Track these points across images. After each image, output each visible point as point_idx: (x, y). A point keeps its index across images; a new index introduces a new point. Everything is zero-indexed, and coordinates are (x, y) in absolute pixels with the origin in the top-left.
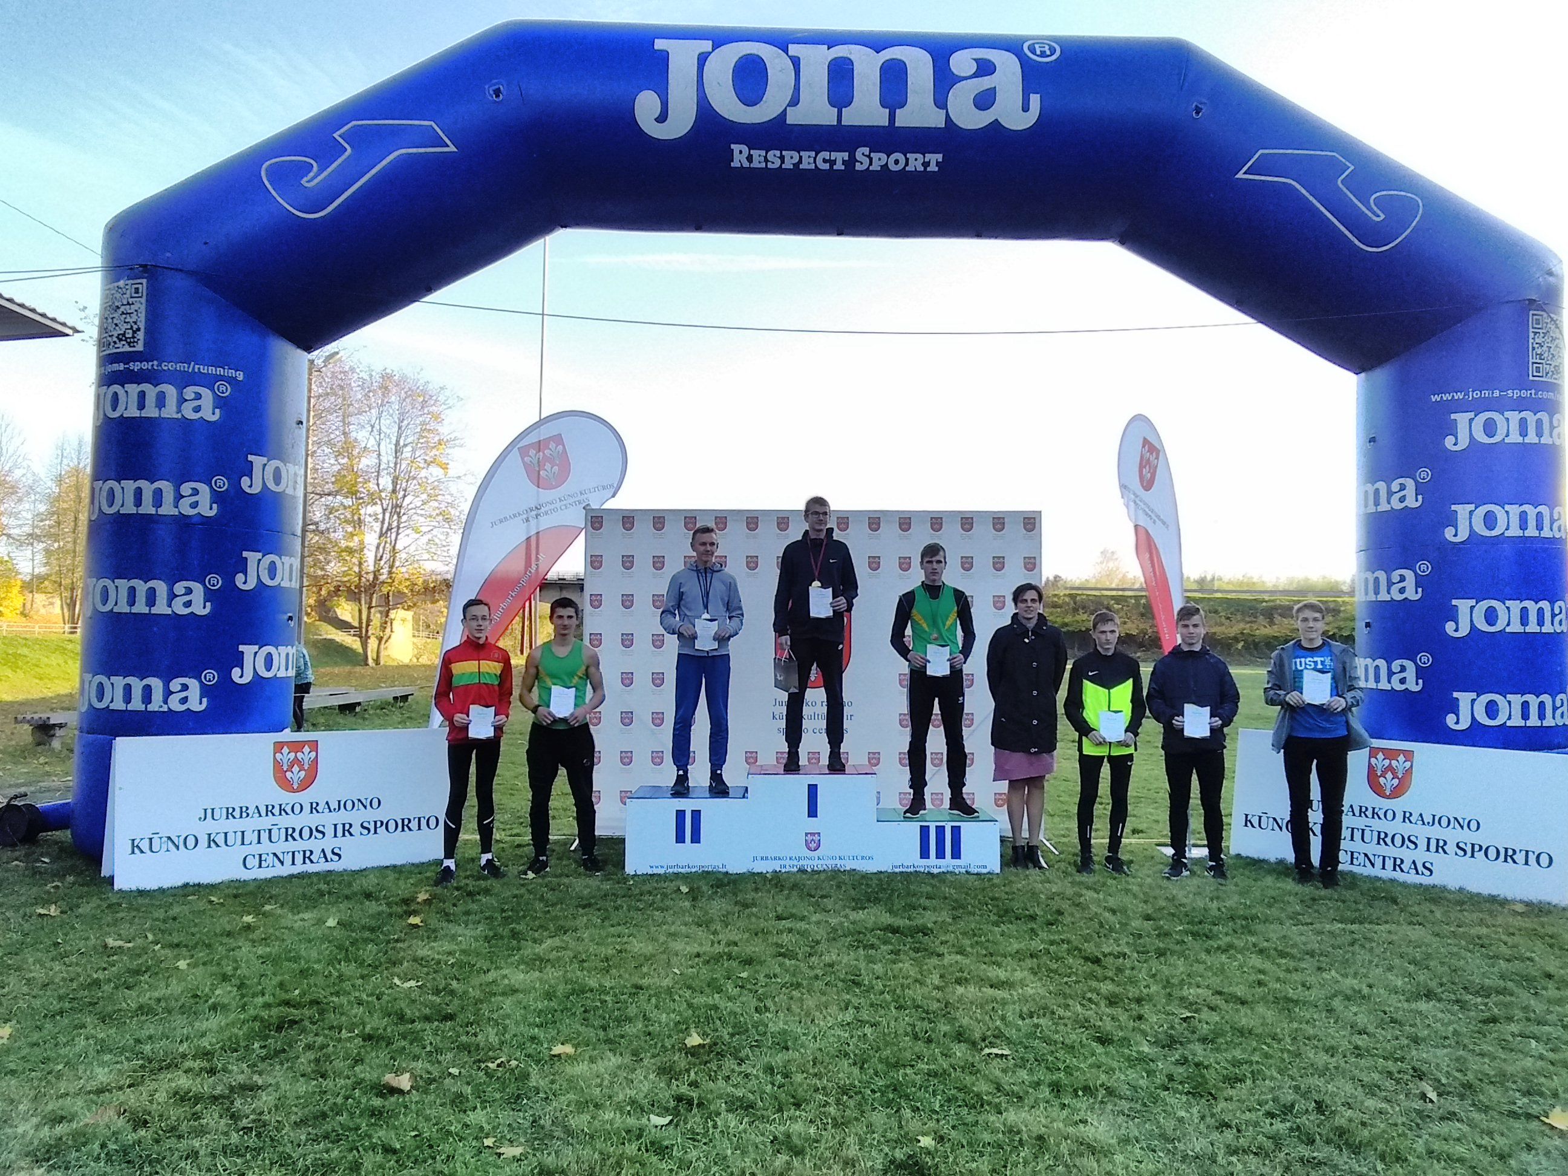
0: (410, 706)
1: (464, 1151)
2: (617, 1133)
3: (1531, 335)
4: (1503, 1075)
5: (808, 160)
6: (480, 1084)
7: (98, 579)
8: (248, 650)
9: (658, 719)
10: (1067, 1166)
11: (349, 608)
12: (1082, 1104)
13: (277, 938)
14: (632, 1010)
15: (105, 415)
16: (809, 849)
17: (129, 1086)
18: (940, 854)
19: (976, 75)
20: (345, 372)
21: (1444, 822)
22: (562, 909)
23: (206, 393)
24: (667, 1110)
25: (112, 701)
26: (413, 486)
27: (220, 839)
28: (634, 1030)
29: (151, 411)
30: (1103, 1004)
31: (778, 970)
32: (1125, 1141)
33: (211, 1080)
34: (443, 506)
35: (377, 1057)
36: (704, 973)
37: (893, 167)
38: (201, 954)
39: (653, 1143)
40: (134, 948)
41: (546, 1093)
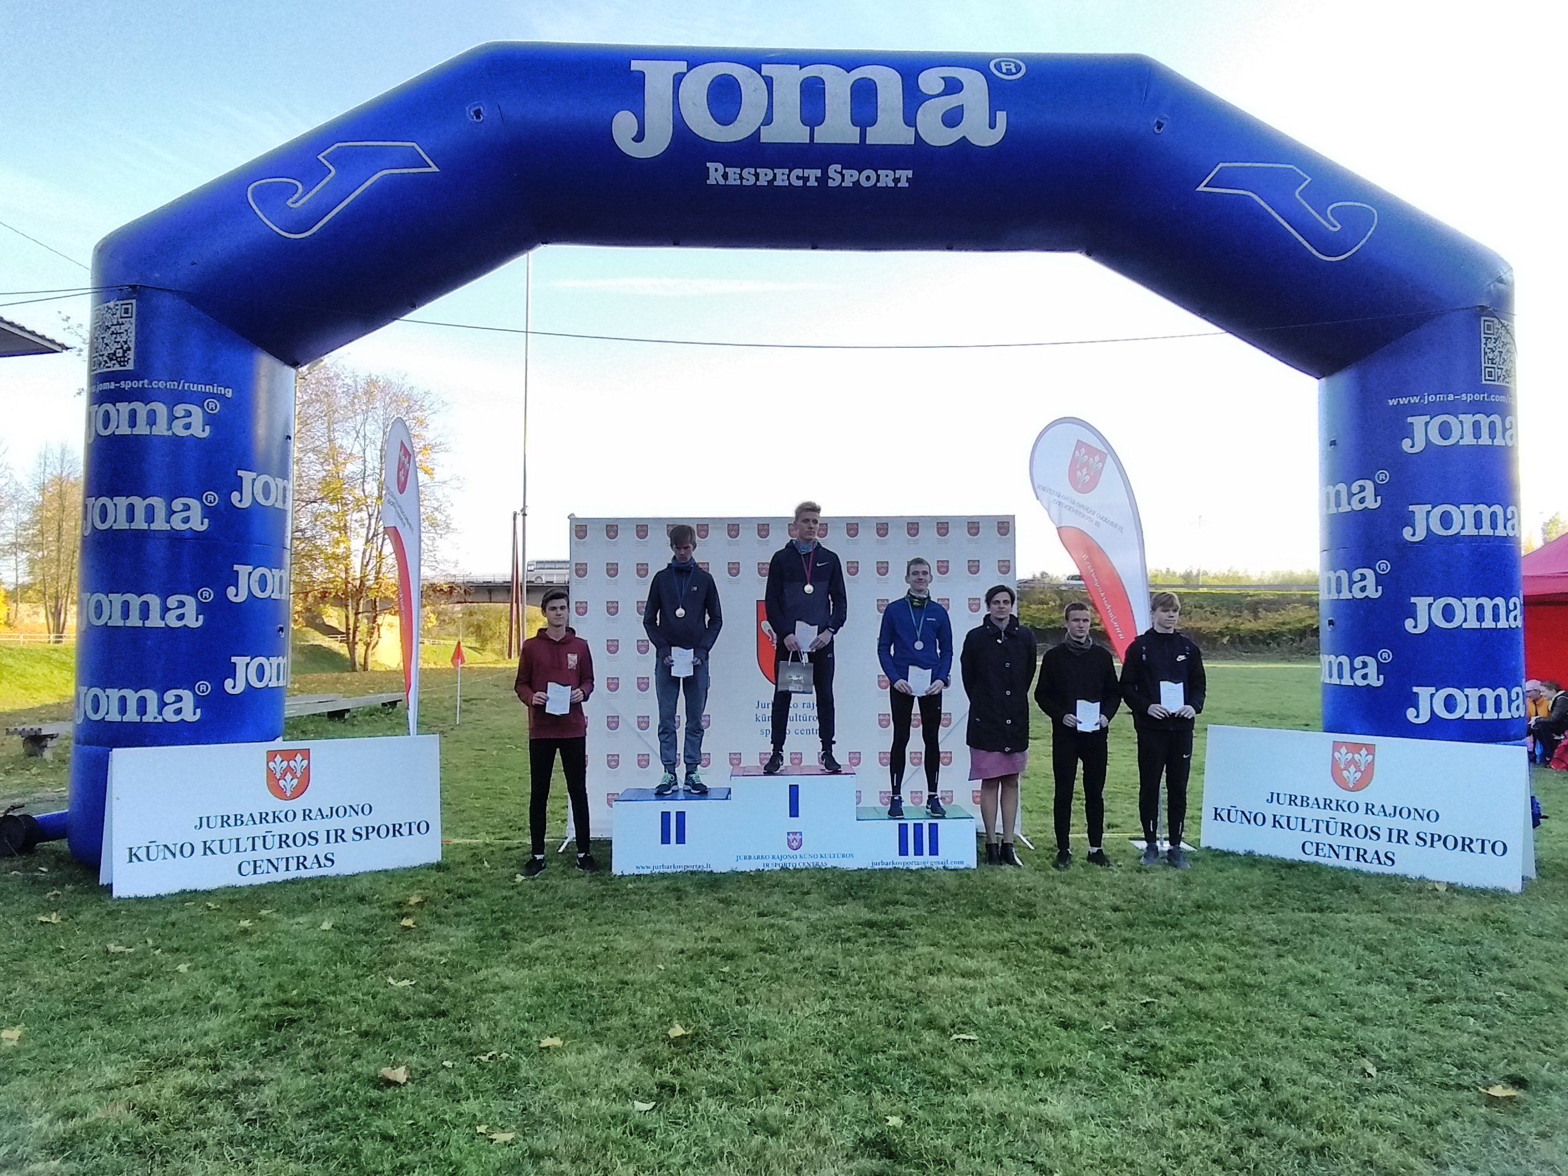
0: (399, 711)
1: (458, 1138)
2: (603, 1119)
3: (1483, 341)
4: (1439, 1048)
5: (782, 177)
6: (473, 1076)
7: (92, 594)
8: (240, 661)
9: (643, 723)
10: (1026, 1142)
11: (336, 614)
12: (1043, 1084)
13: (273, 941)
14: (618, 1004)
15: (97, 432)
16: (790, 847)
17: (137, 1083)
18: (919, 851)
19: (944, 93)
20: (329, 379)
21: (1405, 813)
22: (550, 910)
23: (195, 410)
24: (650, 1096)
25: (107, 713)
27: (216, 847)
28: (620, 1023)
29: (142, 429)
30: (1067, 991)
31: (759, 964)
32: (1081, 1118)
33: (215, 1076)
34: (430, 509)
35: (374, 1052)
36: (688, 969)
37: (864, 183)
38: (201, 958)
39: (637, 1127)
40: (136, 953)
41: (535, 1083)
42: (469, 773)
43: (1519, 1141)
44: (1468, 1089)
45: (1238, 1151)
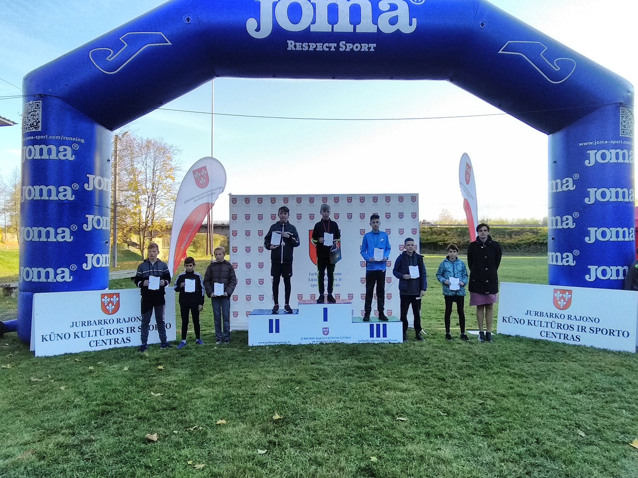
1: (179, 467)
2: (244, 458)
3: (621, 118)
4: (613, 425)
5: (320, 47)
6: (186, 438)
7: (25, 228)
8: (89, 256)
9: (261, 281)
10: (433, 469)
11: (136, 237)
12: (439, 441)
13: (103, 376)
14: (251, 404)
15: (26, 158)
16: (324, 334)
17: (38, 441)
18: (378, 336)
19: (389, 11)
20: (131, 141)
21: (585, 319)
22: (222, 362)
23: (68, 148)
24: (265, 447)
25: (33, 278)
26: (160, 187)
27: (79, 335)
28: (252, 413)
29: (45, 156)
31: (311, 386)
32: (457, 457)
33: (73, 438)
34: (173, 195)
35: (144, 426)
36: (281, 388)
37: (355, 49)
38: (71, 384)
39: (259, 462)
40: (43, 381)
41: (214, 441)
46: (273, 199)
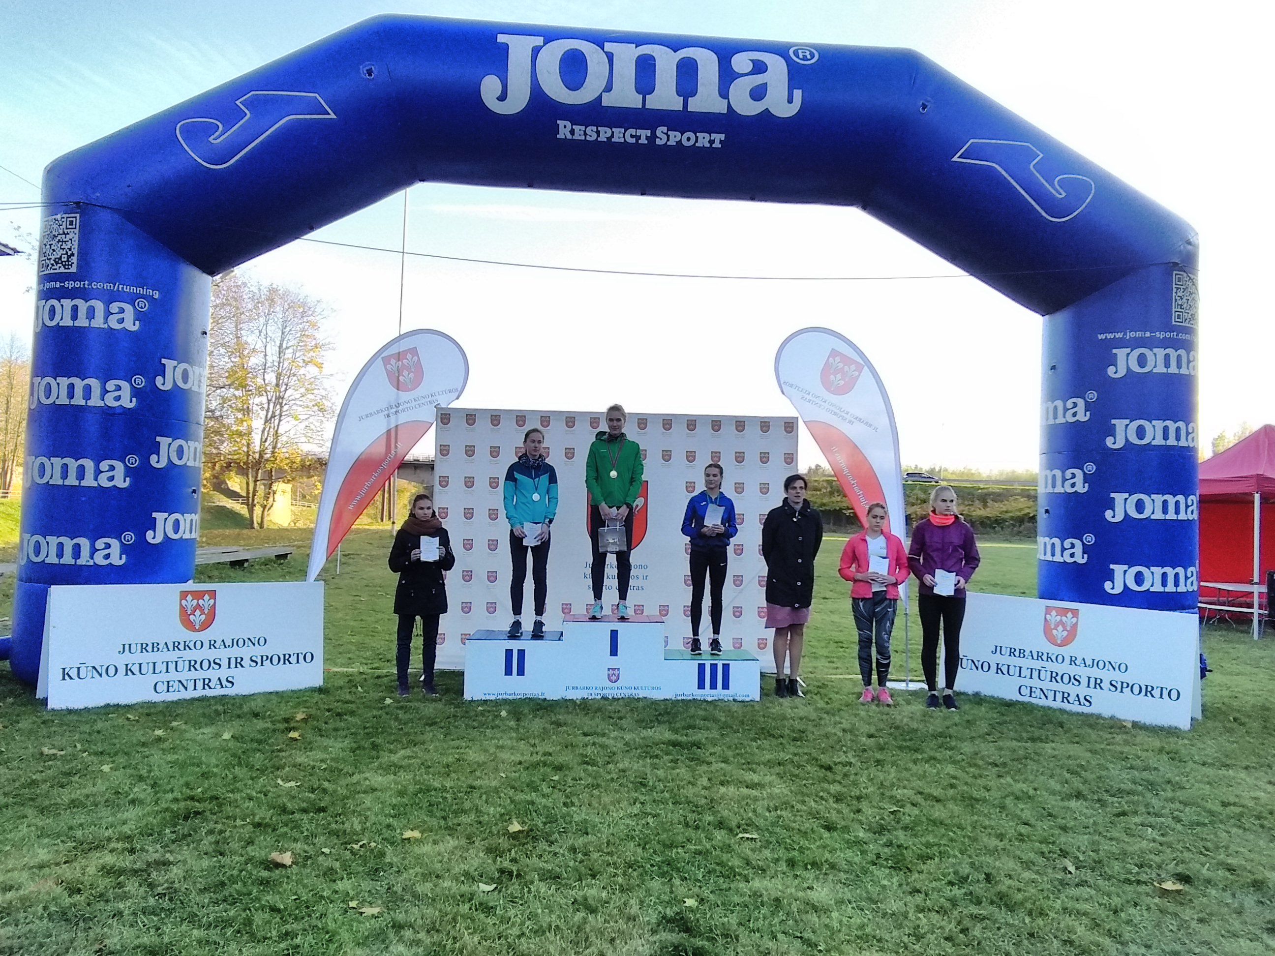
0: (289, 563)
1: (334, 911)
2: (453, 897)
4: (1125, 853)
5: (618, 134)
6: (347, 861)
7: (37, 457)
8: (159, 516)
9: (493, 577)
10: (796, 921)
11: (238, 480)
12: (810, 875)
13: (183, 748)
14: (467, 805)
15: (43, 323)
16: (611, 681)
17: (65, 863)
18: (713, 686)
19: (752, 73)
20: (237, 286)
21: (1101, 665)
22: (412, 727)
23: (128, 307)
24: (492, 879)
25: (47, 556)
26: (293, 381)
27: (136, 669)
28: (469, 820)
29: (82, 322)
30: (831, 800)
31: (583, 775)
32: (840, 902)
33: (131, 858)
34: (319, 397)
35: (264, 839)
36: (525, 777)
37: (685, 143)
38: (121, 760)
39: (481, 904)
40: (65, 755)
41: (398, 867)
42: (347, 614)
43: (1183, 925)
44: (1145, 883)
45: (964, 931)
46: (521, 417)
